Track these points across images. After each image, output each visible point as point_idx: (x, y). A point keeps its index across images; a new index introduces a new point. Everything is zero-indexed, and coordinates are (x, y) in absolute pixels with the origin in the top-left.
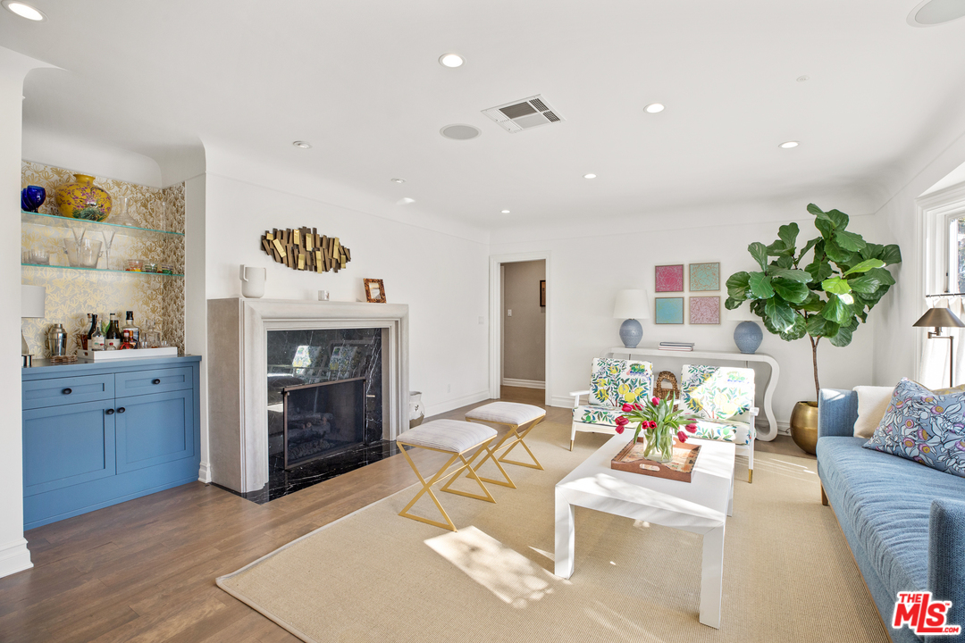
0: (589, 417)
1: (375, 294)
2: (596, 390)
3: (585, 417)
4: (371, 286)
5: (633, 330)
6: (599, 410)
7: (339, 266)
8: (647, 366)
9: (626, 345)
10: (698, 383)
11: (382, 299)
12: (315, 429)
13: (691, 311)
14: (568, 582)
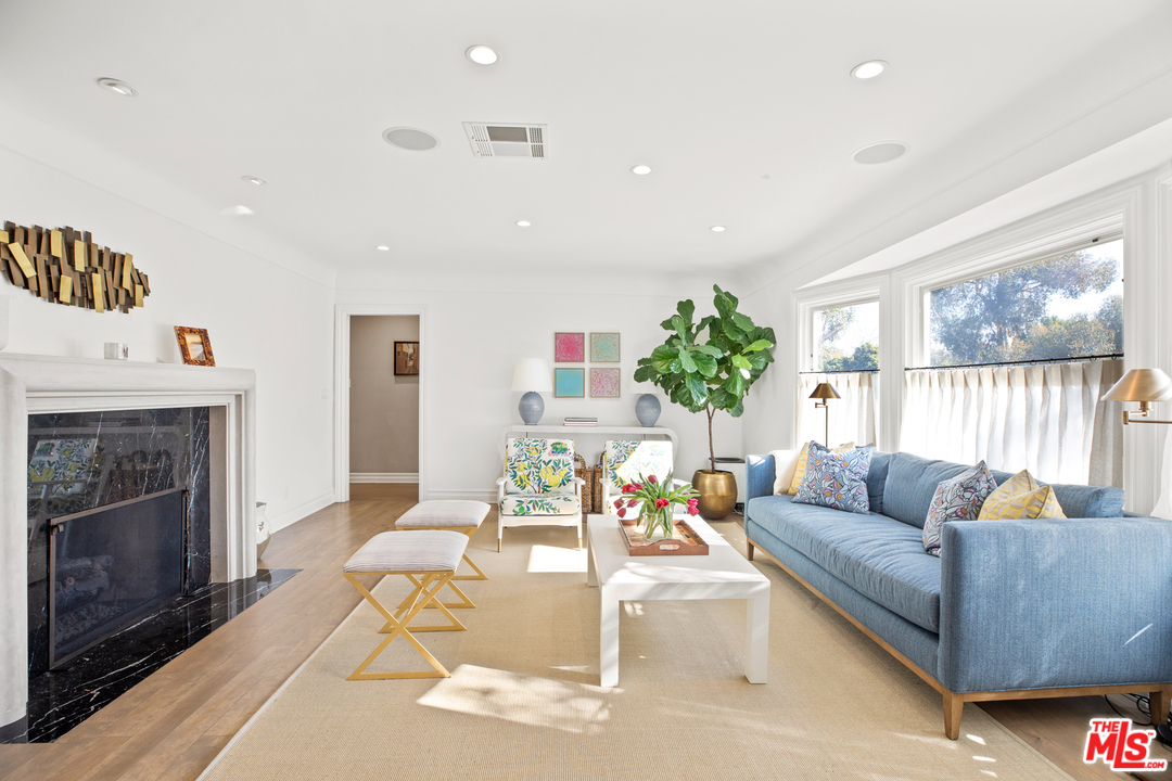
0: (523, 508)
1: (196, 351)
2: (515, 476)
3: (517, 509)
4: (190, 339)
5: (535, 406)
6: (534, 499)
7: (131, 302)
8: (569, 444)
9: (527, 422)
10: (623, 459)
11: (207, 359)
12: (82, 587)
13: (591, 384)
14: (618, 690)
